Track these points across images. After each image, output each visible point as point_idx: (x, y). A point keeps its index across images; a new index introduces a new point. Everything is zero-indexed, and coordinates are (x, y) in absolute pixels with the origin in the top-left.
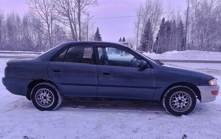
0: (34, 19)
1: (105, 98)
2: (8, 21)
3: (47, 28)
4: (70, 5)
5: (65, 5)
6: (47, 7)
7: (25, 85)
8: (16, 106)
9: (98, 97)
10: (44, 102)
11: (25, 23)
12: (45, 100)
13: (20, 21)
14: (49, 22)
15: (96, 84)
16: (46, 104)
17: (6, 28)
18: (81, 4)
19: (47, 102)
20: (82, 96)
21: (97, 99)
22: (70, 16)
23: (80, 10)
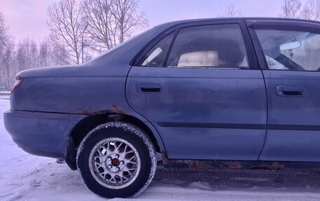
0: (57, 46)
1: (280, 162)
2: (20, 51)
3: (76, 59)
4: (109, 26)
5: (101, 27)
6: (75, 29)
7: (64, 129)
8: (36, 185)
9: (262, 158)
10: (113, 176)
11: (44, 52)
12: (114, 169)
13: (37, 51)
14: (78, 51)
15: (263, 122)
16: (118, 179)
17: (17, 61)
18: (124, 24)
19: (121, 175)
20: (216, 158)
21: (257, 165)
22: (109, 42)
23: (122, 33)
